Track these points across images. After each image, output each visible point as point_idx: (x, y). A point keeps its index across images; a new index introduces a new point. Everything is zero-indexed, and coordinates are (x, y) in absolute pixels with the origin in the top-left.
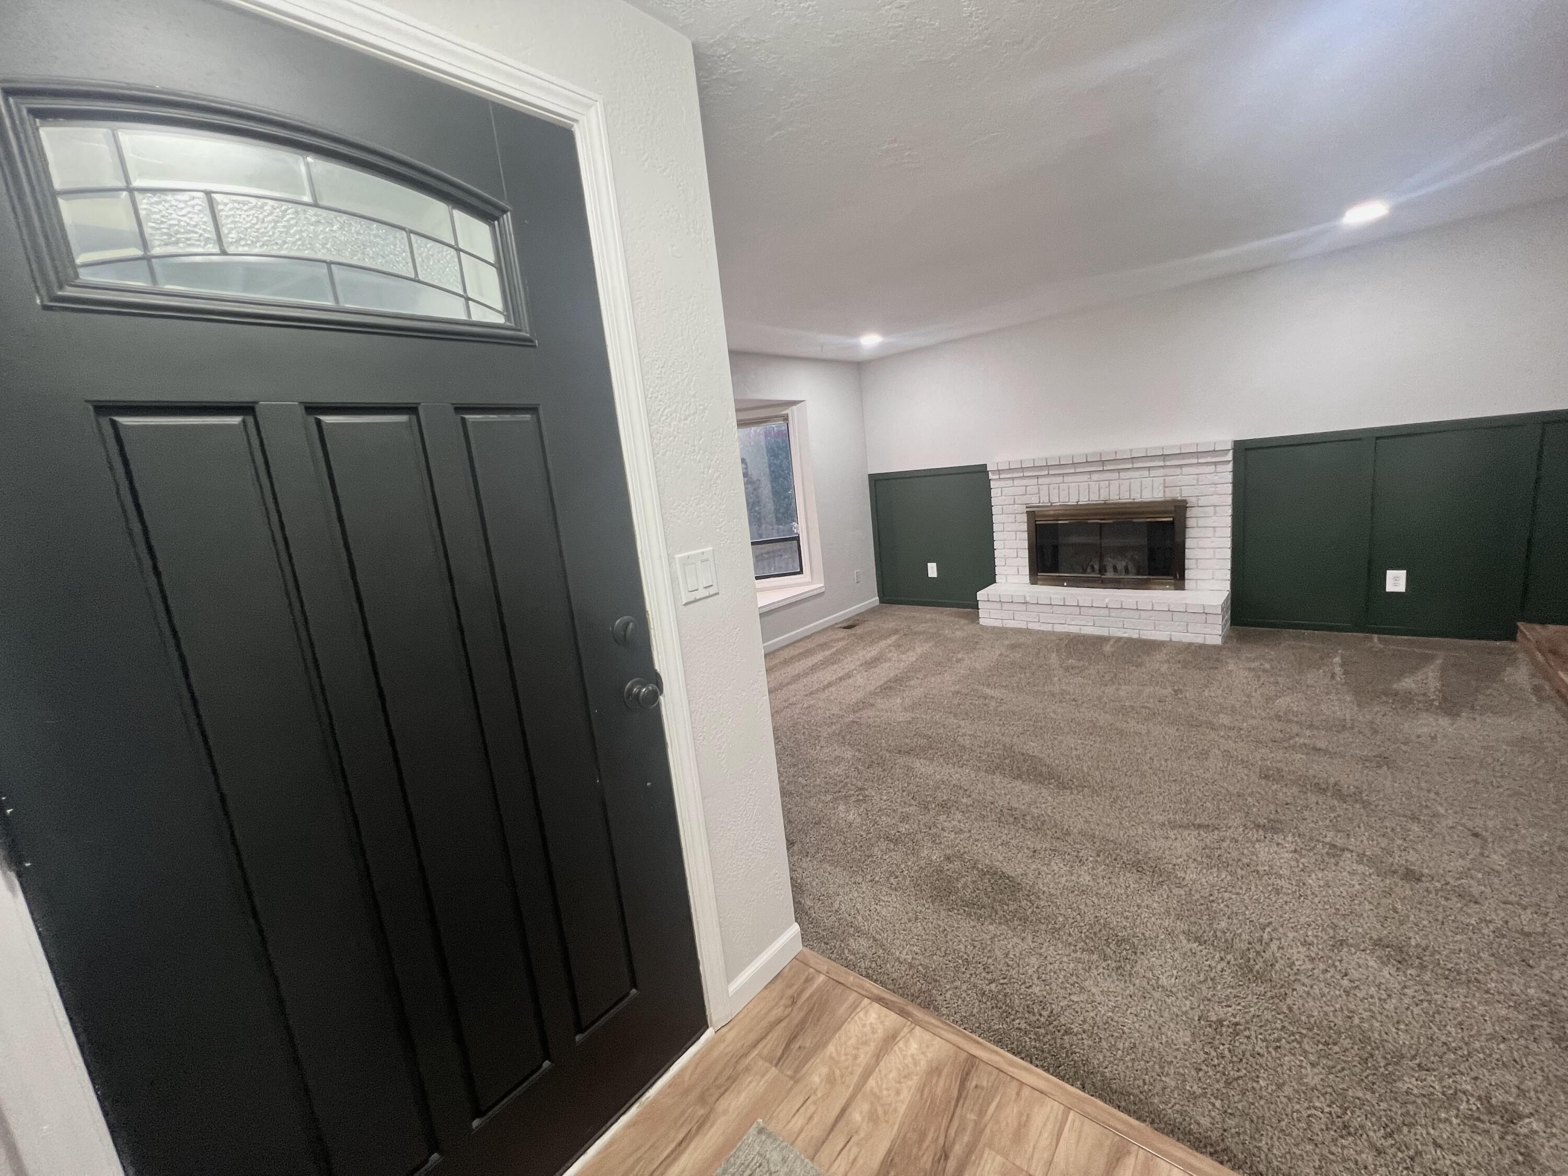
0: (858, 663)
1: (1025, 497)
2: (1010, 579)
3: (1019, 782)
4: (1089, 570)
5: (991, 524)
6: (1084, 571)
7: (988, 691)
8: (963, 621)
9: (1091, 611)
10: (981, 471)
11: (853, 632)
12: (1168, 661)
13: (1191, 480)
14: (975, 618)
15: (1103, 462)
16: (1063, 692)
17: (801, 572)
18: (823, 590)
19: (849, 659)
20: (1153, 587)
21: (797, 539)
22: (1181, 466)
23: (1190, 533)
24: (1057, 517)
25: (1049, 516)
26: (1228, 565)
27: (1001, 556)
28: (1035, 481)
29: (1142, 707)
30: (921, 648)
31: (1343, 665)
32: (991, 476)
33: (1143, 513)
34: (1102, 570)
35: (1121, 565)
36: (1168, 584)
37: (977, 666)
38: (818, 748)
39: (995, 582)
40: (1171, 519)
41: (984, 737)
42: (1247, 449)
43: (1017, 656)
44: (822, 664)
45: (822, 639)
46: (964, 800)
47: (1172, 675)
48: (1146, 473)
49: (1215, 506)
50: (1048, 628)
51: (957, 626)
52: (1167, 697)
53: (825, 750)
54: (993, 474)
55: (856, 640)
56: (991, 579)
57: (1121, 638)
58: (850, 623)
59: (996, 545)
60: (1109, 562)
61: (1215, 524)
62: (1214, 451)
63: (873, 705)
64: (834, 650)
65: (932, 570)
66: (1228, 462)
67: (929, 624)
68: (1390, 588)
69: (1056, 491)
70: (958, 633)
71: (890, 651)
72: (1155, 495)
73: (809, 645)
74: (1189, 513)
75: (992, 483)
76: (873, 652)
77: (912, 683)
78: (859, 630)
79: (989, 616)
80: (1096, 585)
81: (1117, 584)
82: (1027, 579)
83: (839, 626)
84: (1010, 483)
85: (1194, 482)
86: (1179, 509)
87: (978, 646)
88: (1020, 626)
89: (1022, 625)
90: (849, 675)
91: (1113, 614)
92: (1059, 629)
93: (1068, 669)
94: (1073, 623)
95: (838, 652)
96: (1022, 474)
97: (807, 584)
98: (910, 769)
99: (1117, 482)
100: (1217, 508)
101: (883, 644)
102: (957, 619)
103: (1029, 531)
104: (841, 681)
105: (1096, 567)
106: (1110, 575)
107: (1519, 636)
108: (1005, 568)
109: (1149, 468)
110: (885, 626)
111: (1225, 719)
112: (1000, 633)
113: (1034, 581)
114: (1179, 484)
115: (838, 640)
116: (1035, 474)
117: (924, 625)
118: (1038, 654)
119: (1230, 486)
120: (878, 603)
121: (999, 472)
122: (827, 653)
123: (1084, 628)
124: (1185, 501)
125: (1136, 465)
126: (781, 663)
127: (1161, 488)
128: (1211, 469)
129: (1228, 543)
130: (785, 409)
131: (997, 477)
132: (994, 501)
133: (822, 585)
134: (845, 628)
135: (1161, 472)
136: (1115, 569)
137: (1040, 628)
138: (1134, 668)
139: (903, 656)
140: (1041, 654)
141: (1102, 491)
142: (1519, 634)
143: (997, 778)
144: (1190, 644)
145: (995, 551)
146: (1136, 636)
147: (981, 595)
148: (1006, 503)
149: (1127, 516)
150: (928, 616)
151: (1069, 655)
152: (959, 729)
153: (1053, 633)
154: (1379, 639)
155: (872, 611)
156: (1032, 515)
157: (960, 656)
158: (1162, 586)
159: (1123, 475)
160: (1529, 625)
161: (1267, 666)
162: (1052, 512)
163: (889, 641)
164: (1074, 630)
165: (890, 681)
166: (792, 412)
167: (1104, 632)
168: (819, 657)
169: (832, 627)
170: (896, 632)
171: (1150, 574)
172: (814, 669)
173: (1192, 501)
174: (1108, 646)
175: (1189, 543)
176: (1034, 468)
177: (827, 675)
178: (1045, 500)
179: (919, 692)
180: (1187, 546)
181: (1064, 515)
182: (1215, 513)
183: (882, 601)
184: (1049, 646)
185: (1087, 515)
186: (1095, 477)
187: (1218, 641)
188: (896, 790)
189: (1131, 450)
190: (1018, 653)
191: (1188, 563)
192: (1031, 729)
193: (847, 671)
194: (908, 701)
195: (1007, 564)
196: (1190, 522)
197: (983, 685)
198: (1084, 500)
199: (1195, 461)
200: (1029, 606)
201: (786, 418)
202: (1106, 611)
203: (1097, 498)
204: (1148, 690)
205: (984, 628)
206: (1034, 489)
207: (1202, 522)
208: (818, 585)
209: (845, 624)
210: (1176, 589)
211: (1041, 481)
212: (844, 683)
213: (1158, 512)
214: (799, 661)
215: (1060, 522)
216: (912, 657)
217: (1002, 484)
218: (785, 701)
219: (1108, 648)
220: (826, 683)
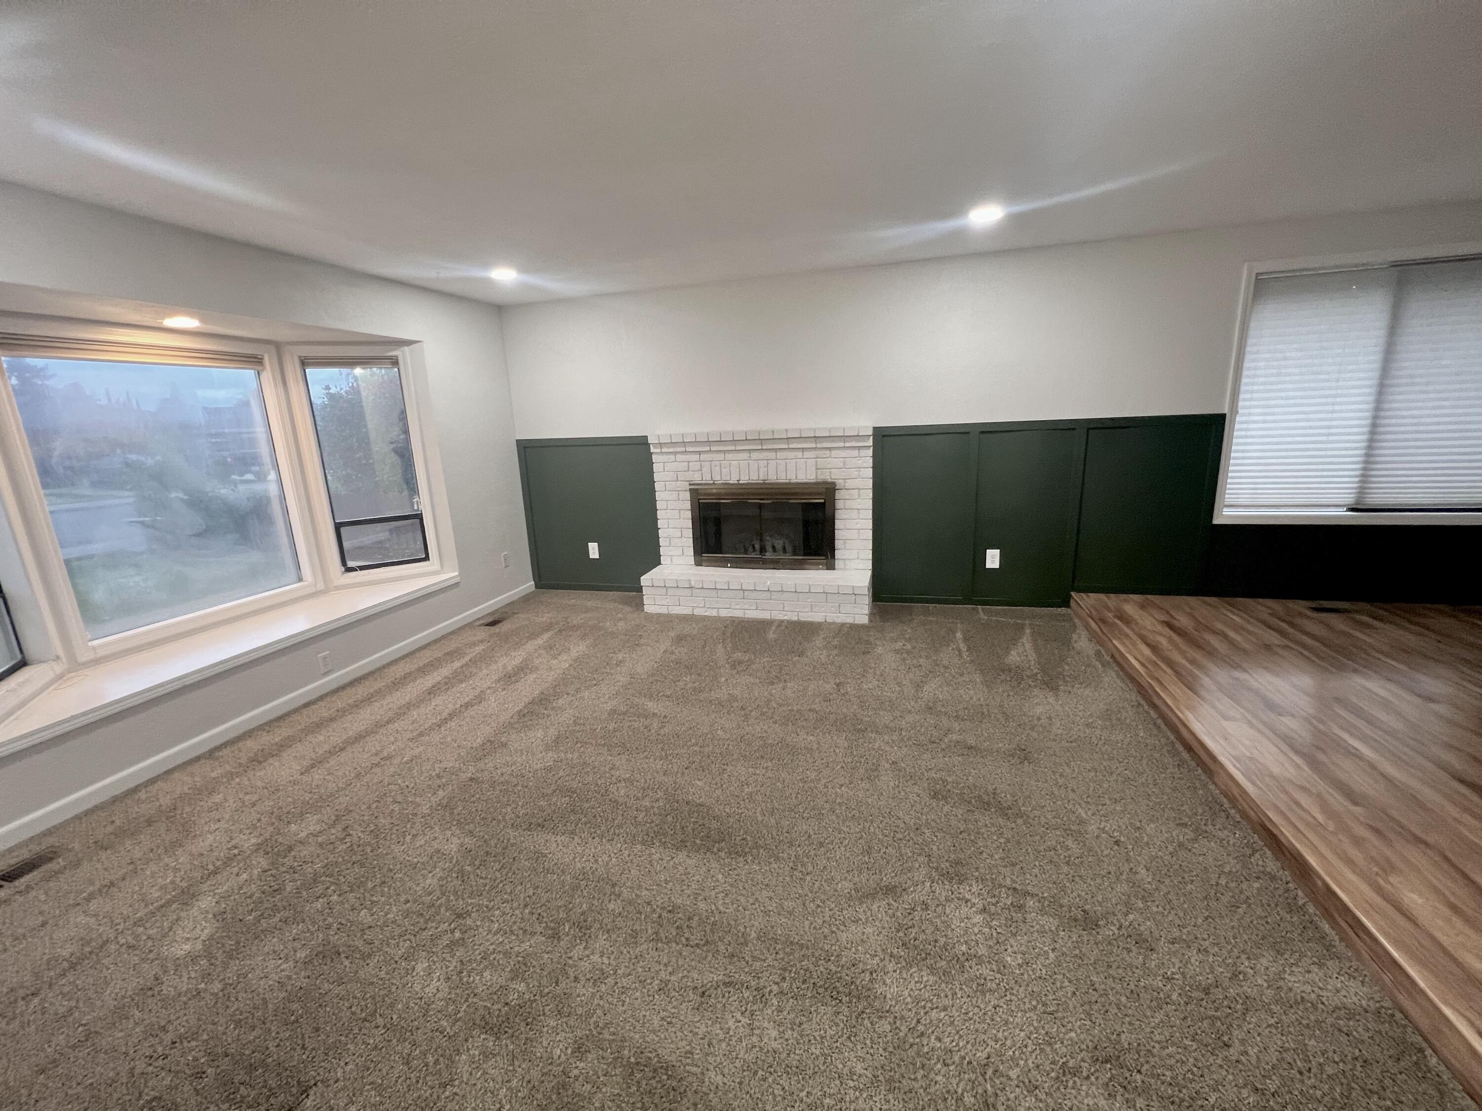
0: (495, 677)
1: (687, 473)
2: (676, 560)
3: (681, 856)
4: (751, 549)
5: (654, 501)
6: (746, 552)
7: (650, 704)
8: (627, 609)
9: (754, 594)
10: (642, 443)
11: (497, 630)
12: (825, 647)
13: (838, 463)
14: (640, 605)
15: (761, 441)
16: (733, 698)
17: (427, 558)
18: (458, 580)
19: (484, 671)
20: (807, 566)
21: (419, 517)
22: (830, 449)
23: (839, 514)
24: (719, 496)
25: (713, 494)
26: (870, 545)
27: (665, 535)
28: (696, 457)
29: (810, 710)
30: (578, 648)
31: (966, 639)
32: (652, 450)
33: (796, 494)
34: (763, 550)
35: (779, 544)
36: (821, 564)
37: (639, 669)
38: (408, 838)
39: (660, 564)
40: (822, 501)
41: (643, 781)
42: (884, 436)
43: (682, 652)
44: (446, 684)
45: (452, 645)
46: (611, 906)
47: (832, 663)
48: (800, 454)
49: (859, 489)
50: (714, 613)
51: (620, 615)
52: (831, 694)
53: (420, 841)
54: (655, 447)
55: (498, 642)
56: (656, 561)
57: (782, 621)
58: (496, 617)
59: (660, 524)
60: (769, 542)
61: (859, 507)
62: (858, 436)
63: (504, 745)
64: (467, 658)
65: (594, 551)
66: (868, 447)
67: (589, 615)
68: (989, 565)
69: (718, 468)
70: (621, 624)
71: (540, 655)
72: (809, 477)
73: (436, 653)
74: (838, 495)
75: (653, 456)
76: (517, 658)
77: (561, 701)
78: (504, 627)
79: (654, 603)
80: (758, 566)
81: (776, 565)
82: (692, 560)
83: (481, 622)
84: (672, 457)
85: (841, 465)
86: (829, 490)
87: (642, 641)
88: (685, 612)
89: (688, 611)
90: (480, 698)
91: (773, 597)
92: (724, 613)
93: (734, 665)
94: (738, 607)
95: (473, 662)
96: (683, 449)
97: (435, 573)
98: (539, 856)
99: (774, 462)
100: (861, 491)
101: (530, 646)
102: (620, 606)
103: (692, 510)
104: (467, 708)
105: (757, 546)
106: (769, 555)
107: (1072, 603)
108: (671, 548)
109: (803, 449)
110: (539, 620)
111: (885, 718)
112: (665, 621)
113: (698, 563)
114: (829, 466)
115: (474, 644)
116: (698, 449)
117: (583, 616)
118: (704, 647)
119: (871, 470)
120: (534, 589)
121: (661, 445)
122: (457, 664)
123: (747, 611)
124: (834, 484)
125: (791, 446)
126: (387, 686)
127: (814, 468)
128: (855, 453)
129: (869, 524)
130: (392, 350)
131: (659, 450)
132: (656, 477)
133: (456, 573)
134: (487, 625)
135: (812, 454)
136: (774, 549)
137: (706, 614)
138: (797, 658)
139: (554, 662)
140: (707, 648)
141: (761, 470)
142: (1072, 601)
143: (656, 853)
144: (843, 625)
145: (660, 531)
146: (795, 618)
147: (645, 580)
148: (668, 479)
149: (784, 497)
150: (589, 604)
151: (735, 648)
152: (613, 772)
153: (719, 619)
154: (983, 610)
155: (526, 599)
156: (696, 493)
157: (620, 656)
158: (816, 566)
159: (780, 455)
160: (1078, 594)
161: (909, 646)
162: (714, 491)
163: (540, 641)
164: (738, 614)
165: (531, 703)
166: (402, 353)
167: (765, 615)
168: (446, 671)
169: (470, 626)
170: (548, 627)
171: (805, 555)
172: (432, 692)
173: (840, 483)
174: (771, 632)
175: (838, 524)
176: (696, 443)
177: (445, 703)
178: (707, 478)
179: (566, 717)
180: (836, 527)
181: (726, 494)
182: (859, 496)
183: (537, 586)
184: (715, 636)
185: (748, 494)
186: (755, 455)
187: (865, 620)
188: (515, 904)
189: (787, 430)
190: (684, 647)
191: (838, 544)
192: (697, 759)
193: (479, 690)
194: (553, 732)
195: (672, 544)
196: (839, 504)
197: (645, 697)
198: (744, 480)
199: (842, 445)
200: (695, 591)
201: (395, 362)
202: (768, 593)
203: (756, 478)
204: (812, 686)
205: (650, 617)
206: (695, 466)
207: (849, 504)
208: (451, 574)
209: (490, 619)
210: (827, 569)
211: (703, 457)
212: (471, 712)
213: (811, 494)
214: (414, 680)
215: (722, 501)
216: (563, 662)
217: (665, 458)
218: (376, 754)
219: (771, 635)
220: (445, 715)
